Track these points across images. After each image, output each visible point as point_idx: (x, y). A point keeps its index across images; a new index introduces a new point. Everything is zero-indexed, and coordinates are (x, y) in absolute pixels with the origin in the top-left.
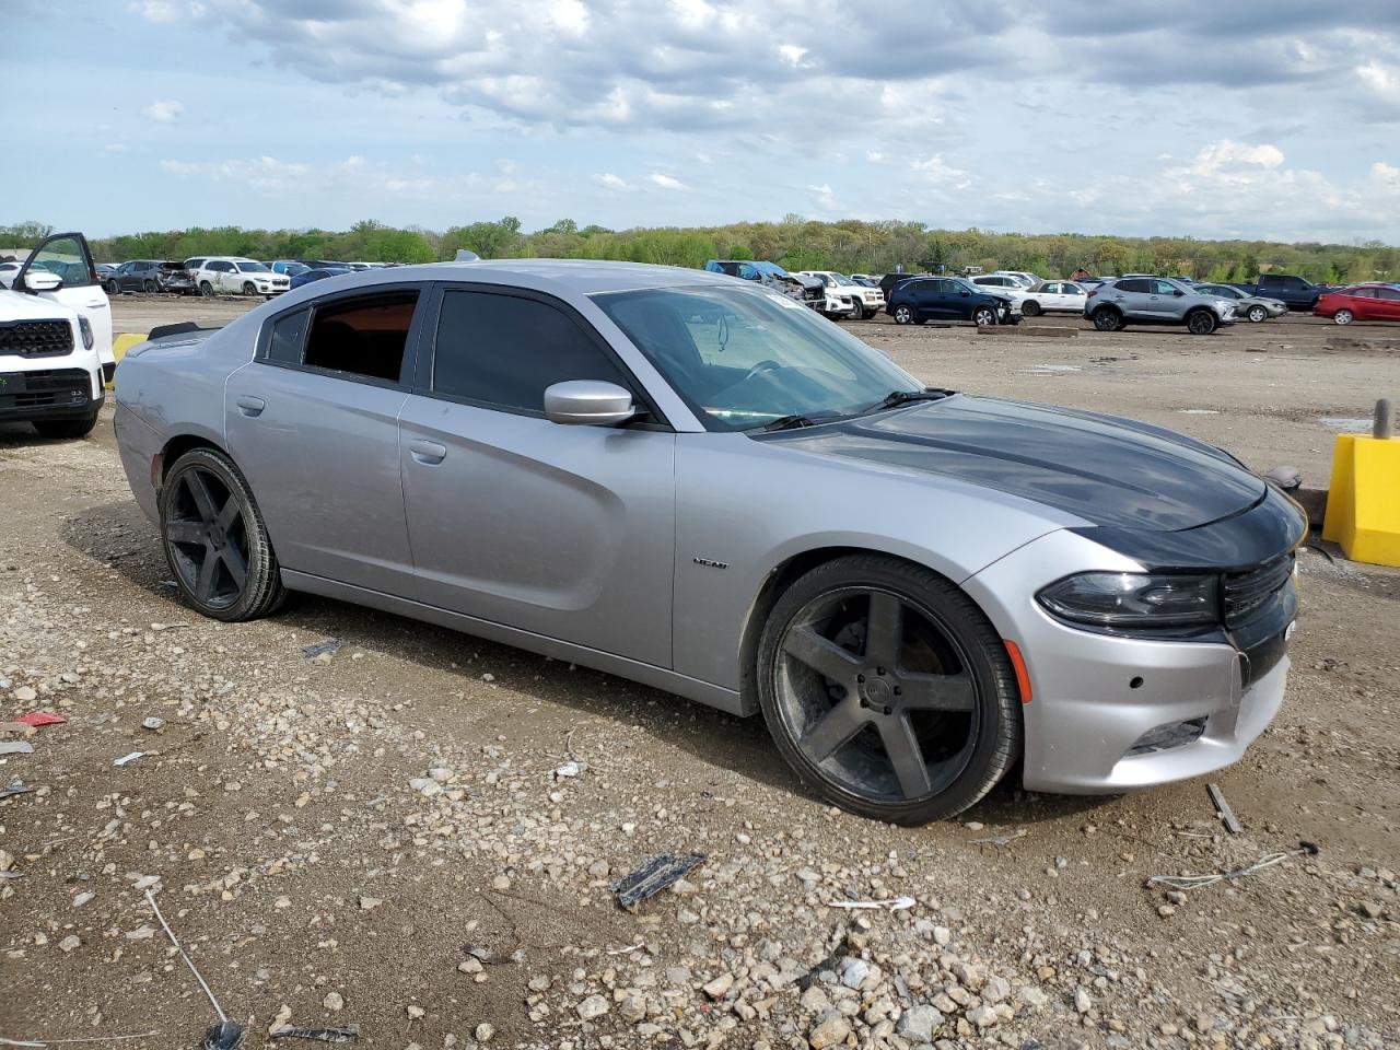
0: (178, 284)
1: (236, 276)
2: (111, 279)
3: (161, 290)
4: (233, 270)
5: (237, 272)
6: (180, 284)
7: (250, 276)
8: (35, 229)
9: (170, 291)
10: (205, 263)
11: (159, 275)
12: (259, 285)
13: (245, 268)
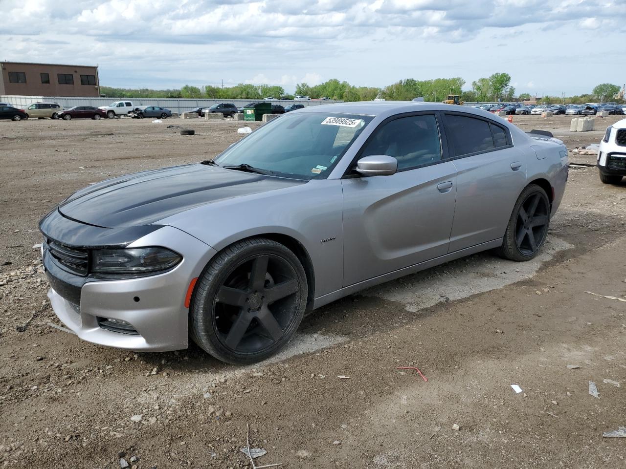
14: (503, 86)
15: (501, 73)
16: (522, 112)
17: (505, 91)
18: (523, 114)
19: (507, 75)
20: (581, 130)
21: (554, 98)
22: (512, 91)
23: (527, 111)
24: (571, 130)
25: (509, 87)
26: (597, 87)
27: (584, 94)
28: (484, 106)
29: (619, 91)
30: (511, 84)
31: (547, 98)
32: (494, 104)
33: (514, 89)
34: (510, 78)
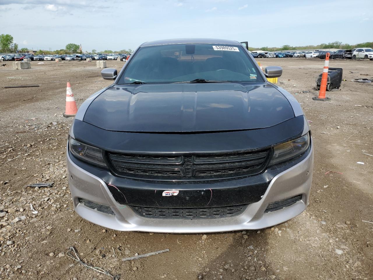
0: (348, 56)
1: (364, 53)
2: (332, 55)
3: (343, 58)
4: (363, 52)
5: (364, 52)
6: (349, 56)
7: (367, 53)
8: (337, 43)
9: (345, 58)
10: (356, 50)
11: (344, 54)
12: (369, 56)
13: (367, 51)
14: (9, 43)
15: (5, 34)
16: (38, 59)
17: (10, 46)
18: (39, 60)
19: (10, 36)
20: (103, 67)
21: (45, 51)
22: (16, 46)
23: (41, 59)
24: (97, 67)
25: (14, 43)
26: (67, 46)
27: (62, 49)
28: (9, 56)
29: (79, 47)
30: (14, 42)
31: (41, 51)
32: (15, 55)
33: (17, 45)
34: (12, 38)
